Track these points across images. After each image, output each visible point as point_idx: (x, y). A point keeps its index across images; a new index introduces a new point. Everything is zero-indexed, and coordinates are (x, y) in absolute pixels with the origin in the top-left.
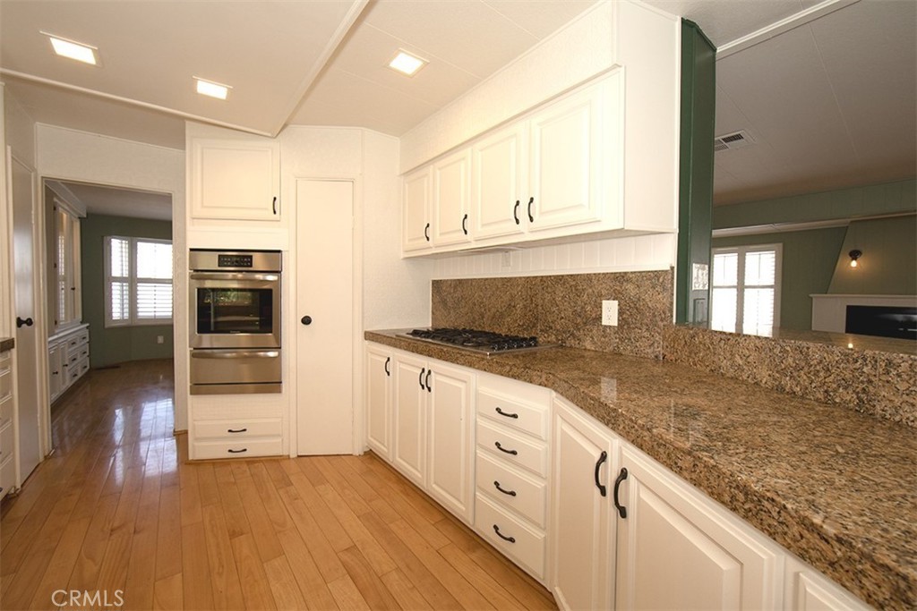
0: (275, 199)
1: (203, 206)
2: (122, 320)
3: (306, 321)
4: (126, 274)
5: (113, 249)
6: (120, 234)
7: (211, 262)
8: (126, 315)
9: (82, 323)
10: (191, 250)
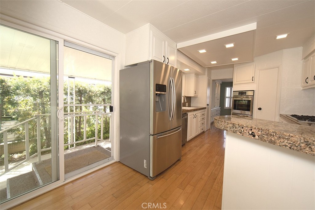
0: (253, 77)
1: (236, 81)
2: (228, 107)
3: (260, 109)
4: (229, 96)
5: (227, 90)
6: (228, 86)
7: (237, 94)
8: (229, 106)
9: (220, 107)
10: (233, 91)
